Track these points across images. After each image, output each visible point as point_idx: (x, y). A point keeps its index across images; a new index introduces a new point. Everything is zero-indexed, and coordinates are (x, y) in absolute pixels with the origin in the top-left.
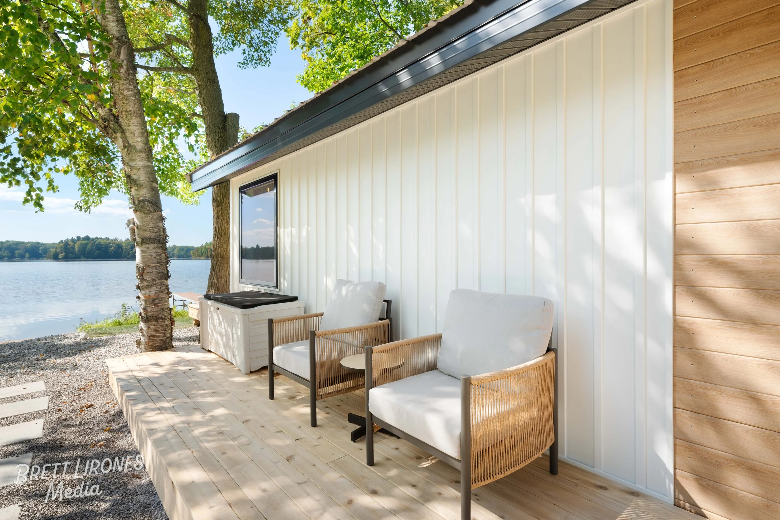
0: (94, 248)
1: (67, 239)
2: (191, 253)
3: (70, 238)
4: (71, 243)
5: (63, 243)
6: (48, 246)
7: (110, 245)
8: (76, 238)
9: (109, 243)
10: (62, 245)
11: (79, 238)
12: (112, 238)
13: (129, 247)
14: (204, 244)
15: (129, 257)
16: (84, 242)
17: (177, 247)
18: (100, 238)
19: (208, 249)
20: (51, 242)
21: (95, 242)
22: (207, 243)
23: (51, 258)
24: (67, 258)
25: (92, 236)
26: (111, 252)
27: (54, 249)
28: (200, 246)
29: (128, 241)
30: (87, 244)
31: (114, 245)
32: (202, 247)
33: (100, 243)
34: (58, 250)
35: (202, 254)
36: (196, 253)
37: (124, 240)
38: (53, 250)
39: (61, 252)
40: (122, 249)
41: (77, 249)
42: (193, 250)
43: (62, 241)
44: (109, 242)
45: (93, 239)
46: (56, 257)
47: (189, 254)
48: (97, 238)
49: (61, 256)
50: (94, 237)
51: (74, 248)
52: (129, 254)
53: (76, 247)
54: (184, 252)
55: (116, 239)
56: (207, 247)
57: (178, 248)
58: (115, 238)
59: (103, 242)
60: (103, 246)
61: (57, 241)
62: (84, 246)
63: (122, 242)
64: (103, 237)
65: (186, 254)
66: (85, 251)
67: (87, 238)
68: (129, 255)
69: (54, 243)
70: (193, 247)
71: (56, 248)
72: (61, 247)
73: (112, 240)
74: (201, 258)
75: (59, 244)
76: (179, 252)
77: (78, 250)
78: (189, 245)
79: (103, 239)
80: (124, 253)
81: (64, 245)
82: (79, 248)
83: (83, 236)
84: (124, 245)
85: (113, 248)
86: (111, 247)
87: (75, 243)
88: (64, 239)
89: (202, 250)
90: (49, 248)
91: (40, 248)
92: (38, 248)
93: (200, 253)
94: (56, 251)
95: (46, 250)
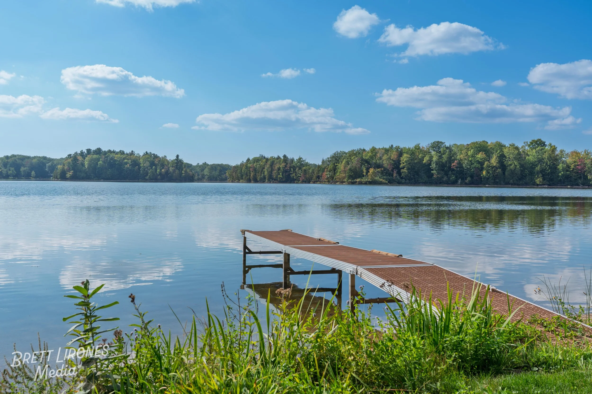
0: (107, 165)
1: (76, 153)
2: (227, 174)
3: (79, 152)
4: (80, 158)
5: (72, 158)
6: (55, 162)
7: (125, 161)
8: (86, 152)
9: (124, 159)
10: (70, 160)
11: (89, 151)
12: (128, 152)
13: (147, 164)
14: (245, 161)
15: (147, 177)
16: (95, 156)
18: (114, 152)
19: (250, 167)
20: (59, 158)
21: (107, 157)
22: (248, 160)
23: (58, 177)
24: (75, 178)
25: (105, 149)
26: (126, 171)
27: (62, 166)
28: (239, 164)
29: (147, 156)
30: (99, 159)
31: (130, 161)
32: (242, 164)
33: (113, 157)
34: (66, 167)
35: (242, 176)
36: (234, 174)
37: (141, 154)
38: (60, 167)
39: (69, 170)
40: (140, 167)
41: (86, 166)
42: (230, 169)
43: (70, 155)
44: (123, 156)
45: (105, 153)
46: (63, 177)
47: (224, 176)
48: (110, 151)
49: (68, 175)
50: (107, 150)
51: (83, 165)
52: (147, 174)
53: (86, 163)
54: (217, 173)
55: (132, 153)
56: (249, 165)
57: (209, 167)
58: (130, 151)
59: (117, 157)
60: (117, 162)
61: (65, 156)
62: (95, 162)
63: (139, 158)
64: (117, 150)
65: (220, 175)
66: (96, 169)
67: (98, 151)
69: (62, 159)
70: (230, 166)
71: (64, 165)
72: (69, 163)
73: (127, 154)
74: (241, 180)
75: (66, 159)
76: (210, 173)
77: (88, 167)
79: (117, 153)
80: (141, 172)
81: (72, 161)
82: (89, 165)
83: (95, 149)
84: (141, 161)
85: (128, 165)
86: (126, 163)
87: (84, 159)
88: (72, 153)
89: (241, 170)
90: (56, 165)
91: (47, 165)
92: (44, 164)
93: (239, 175)
94: (63, 168)
95: (53, 168)
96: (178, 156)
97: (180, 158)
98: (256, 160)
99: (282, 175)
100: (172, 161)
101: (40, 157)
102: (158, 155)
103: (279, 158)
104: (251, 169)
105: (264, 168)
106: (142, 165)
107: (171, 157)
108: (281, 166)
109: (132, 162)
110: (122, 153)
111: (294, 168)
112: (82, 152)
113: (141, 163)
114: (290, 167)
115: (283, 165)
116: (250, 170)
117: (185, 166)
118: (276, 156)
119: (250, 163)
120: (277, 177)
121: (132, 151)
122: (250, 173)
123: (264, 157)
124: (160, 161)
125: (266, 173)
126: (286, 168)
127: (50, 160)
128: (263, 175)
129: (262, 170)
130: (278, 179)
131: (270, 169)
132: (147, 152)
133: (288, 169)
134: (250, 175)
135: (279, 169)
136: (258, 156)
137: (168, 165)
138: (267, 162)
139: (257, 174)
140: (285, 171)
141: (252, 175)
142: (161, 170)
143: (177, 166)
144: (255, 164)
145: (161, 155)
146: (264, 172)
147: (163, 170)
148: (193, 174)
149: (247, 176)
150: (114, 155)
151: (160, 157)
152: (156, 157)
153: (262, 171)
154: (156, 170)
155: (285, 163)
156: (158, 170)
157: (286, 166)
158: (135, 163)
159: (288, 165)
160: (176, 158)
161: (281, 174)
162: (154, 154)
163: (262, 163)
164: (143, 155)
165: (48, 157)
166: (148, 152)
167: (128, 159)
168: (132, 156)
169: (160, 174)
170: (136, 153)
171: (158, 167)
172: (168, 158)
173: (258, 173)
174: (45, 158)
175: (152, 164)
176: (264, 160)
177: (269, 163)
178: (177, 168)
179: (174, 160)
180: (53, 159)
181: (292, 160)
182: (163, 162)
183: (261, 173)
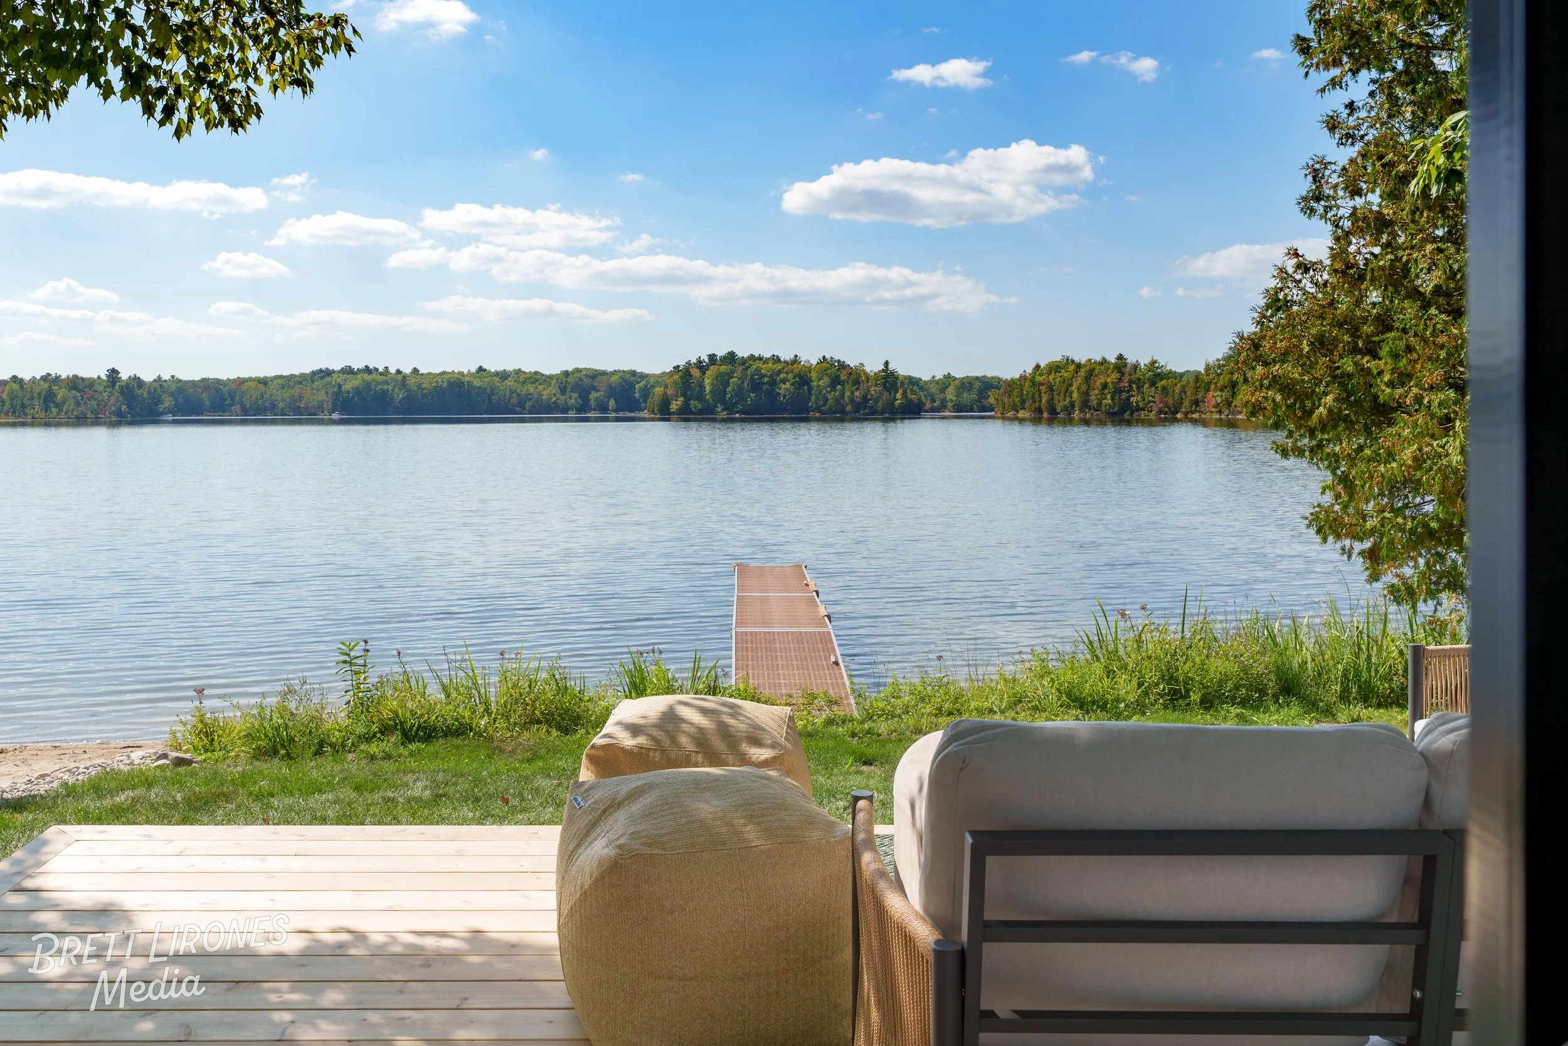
0: (745, 384)
1: (689, 363)
2: (991, 400)
3: (694, 361)
4: (695, 372)
5: (681, 374)
6: (652, 380)
7: (782, 376)
8: (707, 360)
9: (780, 372)
10: (676, 377)
11: (712, 357)
12: (788, 359)
13: (825, 381)
14: (1029, 370)
16: (723, 368)
17: (955, 379)
18: (760, 358)
19: (1041, 384)
20: (658, 372)
21: (746, 369)
22: (1038, 367)
23: (655, 413)
24: (687, 414)
25: (742, 353)
26: (784, 397)
27: (663, 389)
28: (1017, 376)
29: (825, 365)
30: (730, 375)
31: (791, 375)
32: (1023, 378)
33: (758, 370)
34: (670, 392)
35: (1023, 402)
36: (1006, 400)
37: (814, 362)
38: (658, 390)
39: (676, 397)
40: (810, 389)
41: (708, 389)
42: (998, 388)
43: (678, 367)
44: (779, 367)
45: (744, 361)
46: (665, 411)
47: (985, 402)
48: (752, 357)
49: (674, 407)
50: (746, 355)
51: (702, 387)
52: (826, 400)
53: (707, 382)
54: (974, 396)
55: (795, 361)
56: (1038, 379)
57: (957, 382)
58: (792, 357)
59: (765, 368)
60: (766, 380)
61: (669, 368)
62: (723, 380)
63: (810, 369)
64: (767, 355)
65: (979, 401)
66: (726, 393)
67: (731, 358)
68: (825, 404)
69: (664, 374)
70: (1000, 380)
71: (666, 387)
72: (676, 382)
73: (785, 362)
74: (1021, 414)
75: (671, 374)
76: (958, 395)
77: (712, 391)
78: (989, 375)
79: (766, 361)
80: (813, 398)
81: (681, 378)
82: (712, 385)
83: (723, 354)
84: (814, 375)
85: (788, 385)
86: (784, 381)
87: (704, 373)
88: (682, 363)
89: (1022, 389)
90: (653, 386)
91: (637, 386)
92: (632, 385)
93: (1017, 400)
94: (665, 393)
95: (646, 392)
96: (887, 363)
97: (891, 367)
98: (1054, 368)
99: (1112, 399)
100: (875, 374)
101: (624, 371)
102: (847, 362)
103: (1104, 361)
104: (1043, 389)
105: (1071, 385)
106: (815, 384)
107: (873, 366)
108: (1109, 380)
109: (795, 377)
110: (776, 359)
111: (1139, 383)
112: (699, 362)
113: (814, 378)
114: (1130, 382)
115: (1114, 377)
116: (1040, 391)
117: (902, 383)
118: (1099, 359)
119: (1040, 375)
120: (1100, 404)
121: (796, 356)
122: (1040, 397)
123: (1073, 361)
124: (850, 374)
125: (1075, 395)
126: (1122, 385)
127: (643, 376)
128: (1068, 399)
129: (1068, 389)
130: (1103, 409)
131: (1084, 388)
132: (824, 357)
133: (1125, 387)
134: (1041, 401)
135: (1105, 386)
136: (1058, 358)
137: (868, 382)
138: (1077, 372)
139: (1056, 398)
140: (1118, 391)
141: (1044, 401)
142: (852, 393)
143: (885, 383)
144: (1051, 377)
145: (852, 362)
146: (1072, 392)
147: (857, 393)
148: (920, 400)
149: (1035, 402)
150: (759, 364)
151: (852, 365)
152: (842, 366)
153: (1067, 392)
154: (842, 395)
155: (1119, 372)
156: (848, 394)
157: (1120, 379)
158: (802, 377)
159: (1126, 379)
160: (883, 367)
161: (1109, 397)
162: (839, 361)
163: (1066, 374)
164: (818, 363)
165: (638, 370)
166: (827, 357)
167: (787, 373)
168: (795, 366)
169: (852, 400)
170: (803, 359)
171: (847, 387)
172: (868, 369)
173: (1059, 394)
174: (633, 373)
175: (835, 381)
176: (1072, 368)
177: (1082, 373)
178: (885, 388)
179: (880, 371)
180: (648, 375)
181: (1136, 367)
182: (856, 376)
183: (1065, 396)
